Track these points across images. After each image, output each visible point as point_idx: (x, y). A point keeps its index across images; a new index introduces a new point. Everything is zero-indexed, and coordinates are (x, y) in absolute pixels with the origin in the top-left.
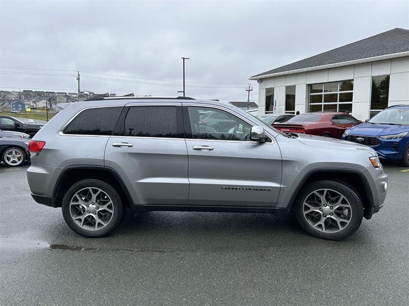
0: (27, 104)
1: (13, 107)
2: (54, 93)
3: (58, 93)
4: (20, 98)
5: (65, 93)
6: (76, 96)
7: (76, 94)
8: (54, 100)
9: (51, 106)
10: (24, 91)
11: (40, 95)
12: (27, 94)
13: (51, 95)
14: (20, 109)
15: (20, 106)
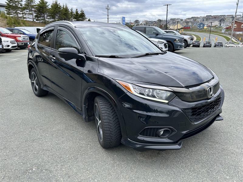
0: (206, 24)
1: (198, 26)
2: (225, 15)
3: (227, 16)
4: (203, 21)
5: (233, 15)
6: (240, 17)
7: (241, 15)
8: (224, 20)
9: (220, 24)
10: (207, 16)
11: (215, 18)
12: (208, 18)
13: (222, 17)
14: (201, 27)
15: (202, 25)
